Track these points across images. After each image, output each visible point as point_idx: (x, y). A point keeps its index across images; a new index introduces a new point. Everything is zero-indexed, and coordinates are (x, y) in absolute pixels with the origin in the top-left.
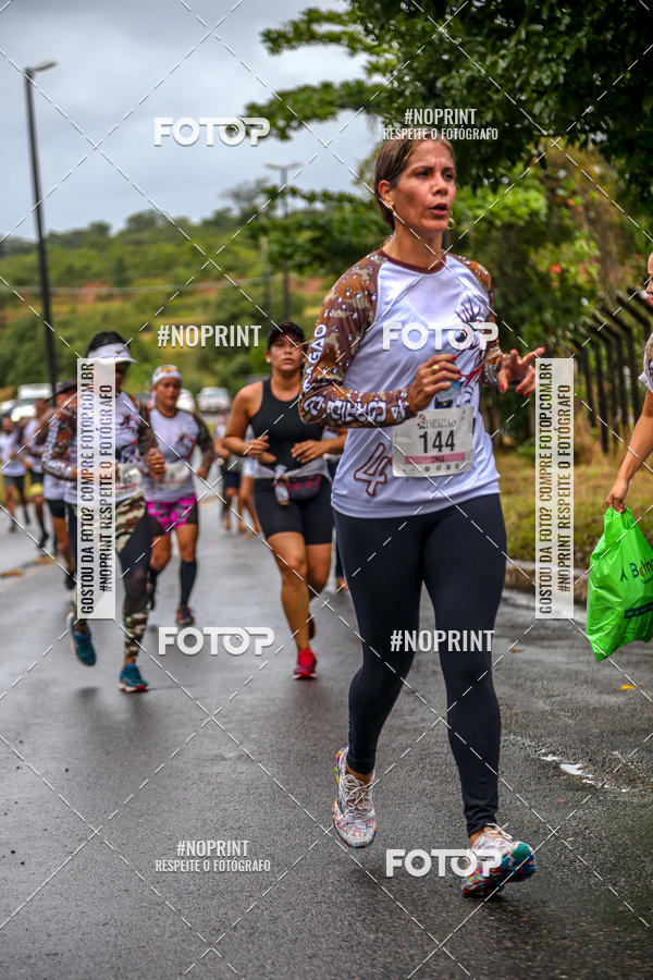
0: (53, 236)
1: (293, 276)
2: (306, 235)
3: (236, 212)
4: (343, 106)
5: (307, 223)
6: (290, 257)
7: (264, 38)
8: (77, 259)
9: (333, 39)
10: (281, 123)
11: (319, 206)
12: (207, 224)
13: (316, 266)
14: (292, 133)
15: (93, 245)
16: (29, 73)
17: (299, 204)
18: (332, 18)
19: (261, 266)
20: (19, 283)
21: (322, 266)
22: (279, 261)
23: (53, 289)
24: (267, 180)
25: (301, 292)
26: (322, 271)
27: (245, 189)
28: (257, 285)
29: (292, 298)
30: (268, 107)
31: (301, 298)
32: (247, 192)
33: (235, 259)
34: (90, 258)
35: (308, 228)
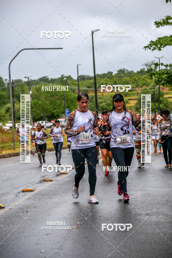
0: (97, 74)
1: (161, 86)
2: (165, 75)
3: (146, 70)
5: (165, 72)
6: (161, 81)
7: (155, 23)
8: (104, 81)
10: (159, 46)
11: (168, 68)
12: (138, 72)
13: (167, 84)
14: (162, 49)
15: (108, 78)
16: (93, 33)
17: (163, 67)
19: (153, 84)
20: (89, 87)
21: (169, 84)
22: (158, 82)
23: (97, 89)
24: (154, 61)
25: (163, 91)
26: (169, 85)
27: (149, 63)
28: (151, 89)
29: (160, 93)
30: (155, 42)
31: (163, 92)
32: (149, 65)
33: (146, 82)
34: (107, 81)
35: (166, 74)
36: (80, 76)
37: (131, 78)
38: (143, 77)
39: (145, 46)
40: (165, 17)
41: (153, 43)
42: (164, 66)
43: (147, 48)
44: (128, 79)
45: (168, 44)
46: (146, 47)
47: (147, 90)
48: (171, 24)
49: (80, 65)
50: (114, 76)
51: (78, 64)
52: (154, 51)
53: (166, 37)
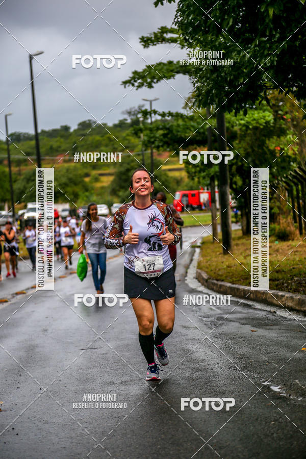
0: (43, 132)
1: (154, 150)
2: (161, 132)
3: (129, 121)
4: (178, 72)
5: (161, 127)
6: (153, 143)
7: (140, 40)
8: (54, 142)
9: (174, 41)
10: (149, 80)
11: (167, 118)
12: (115, 126)
13: (165, 147)
14: (153, 85)
15: (62, 136)
16: (31, 58)
17: (157, 118)
18: (172, 31)
19: (140, 147)
20: (27, 154)
21: (168, 147)
22: (147, 144)
23: (42, 157)
24: (143, 106)
25: (159, 159)
26: (168, 149)
27: (133, 110)
28: (139, 155)
29: (155, 161)
30: (142, 72)
31: (159, 161)
32: (134, 112)
33: (129, 143)
34: (61, 142)
35: (162, 129)
36: (12, 135)
37: (102, 136)
38: (124, 134)
39: (124, 80)
40: (159, 29)
41: (138, 75)
42: (159, 115)
43: (128, 84)
44: (98, 138)
45: (165, 77)
46: (125, 83)
47: (131, 158)
48: (168, 42)
49: (10, 115)
50: (72, 133)
51: (8, 113)
52: (140, 89)
53: (160, 64)
